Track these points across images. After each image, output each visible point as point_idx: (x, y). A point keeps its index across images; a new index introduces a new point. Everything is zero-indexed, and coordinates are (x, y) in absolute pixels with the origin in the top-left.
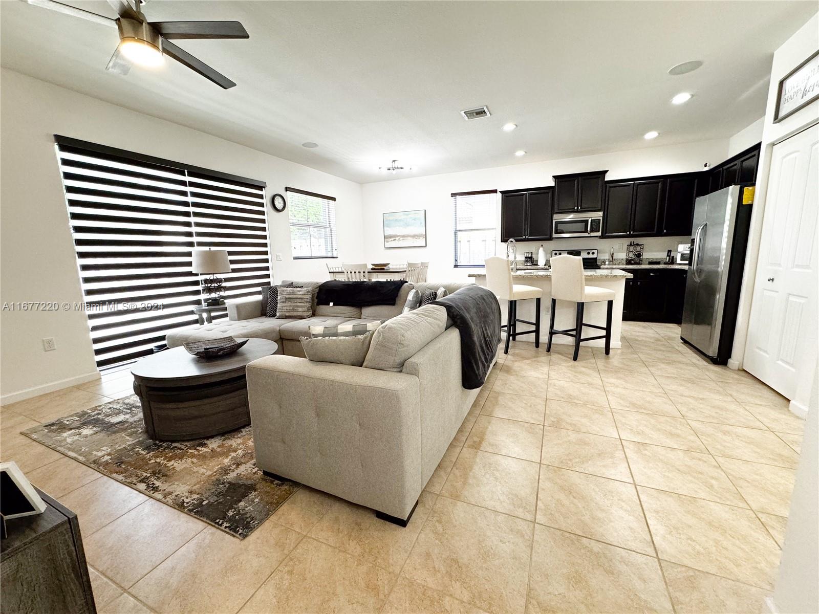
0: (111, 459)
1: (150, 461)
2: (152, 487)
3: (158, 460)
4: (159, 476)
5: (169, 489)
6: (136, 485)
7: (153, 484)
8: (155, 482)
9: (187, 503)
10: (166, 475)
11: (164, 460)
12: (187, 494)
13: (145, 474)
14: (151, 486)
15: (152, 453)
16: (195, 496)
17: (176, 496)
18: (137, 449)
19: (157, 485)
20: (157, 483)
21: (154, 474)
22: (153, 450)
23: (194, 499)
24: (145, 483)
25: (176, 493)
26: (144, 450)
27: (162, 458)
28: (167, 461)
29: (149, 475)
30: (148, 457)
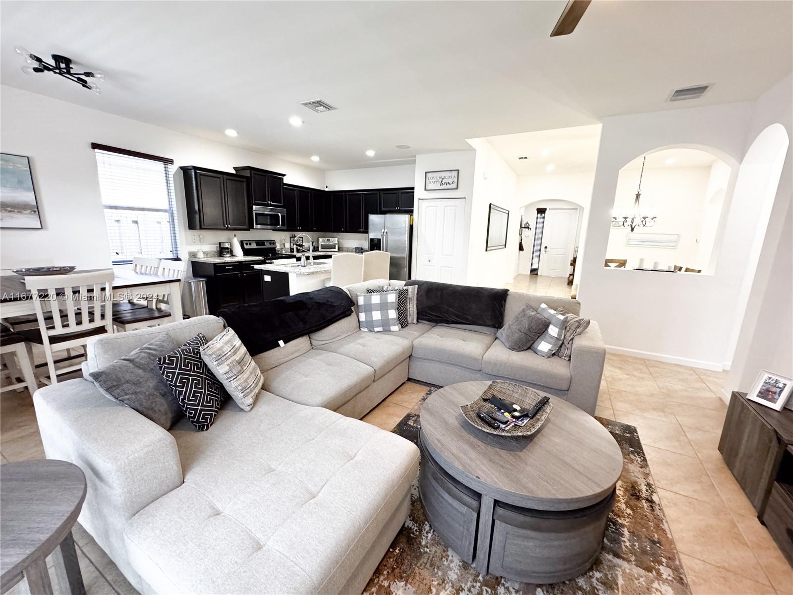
0: (660, 563)
1: (630, 514)
2: (649, 489)
3: (624, 506)
4: (637, 492)
5: (640, 476)
6: (659, 504)
7: (647, 491)
8: (644, 490)
9: (640, 458)
10: (633, 487)
11: (619, 501)
12: (635, 462)
13: (645, 505)
14: (649, 491)
15: (620, 521)
16: (632, 456)
17: (641, 467)
18: (628, 544)
19: (645, 487)
20: (644, 488)
21: (638, 498)
22: (615, 523)
23: (635, 456)
24: (651, 497)
25: (640, 469)
26: (622, 535)
27: (619, 504)
28: (619, 497)
29: (644, 501)
30: (627, 520)
